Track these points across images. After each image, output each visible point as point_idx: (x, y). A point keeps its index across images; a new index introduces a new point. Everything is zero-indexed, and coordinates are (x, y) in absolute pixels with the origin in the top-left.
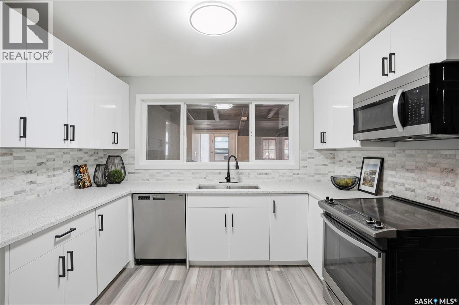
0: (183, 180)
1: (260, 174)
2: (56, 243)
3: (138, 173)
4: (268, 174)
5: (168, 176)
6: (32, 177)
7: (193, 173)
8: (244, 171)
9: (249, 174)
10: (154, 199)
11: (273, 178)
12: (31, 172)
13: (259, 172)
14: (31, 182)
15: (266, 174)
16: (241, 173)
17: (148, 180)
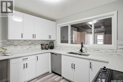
0: (68, 50)
1: (95, 50)
2: (23, 61)
3: (58, 47)
4: (99, 50)
5: (64, 48)
6: (30, 46)
7: (71, 48)
8: (88, 48)
9: (90, 50)
10: (55, 54)
11: (101, 53)
12: (30, 45)
13: (95, 49)
14: (30, 47)
15: (98, 50)
16: (87, 49)
17: (60, 49)
